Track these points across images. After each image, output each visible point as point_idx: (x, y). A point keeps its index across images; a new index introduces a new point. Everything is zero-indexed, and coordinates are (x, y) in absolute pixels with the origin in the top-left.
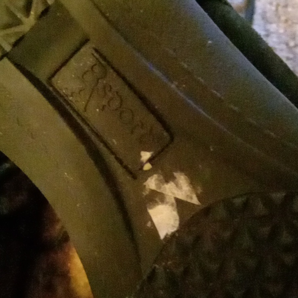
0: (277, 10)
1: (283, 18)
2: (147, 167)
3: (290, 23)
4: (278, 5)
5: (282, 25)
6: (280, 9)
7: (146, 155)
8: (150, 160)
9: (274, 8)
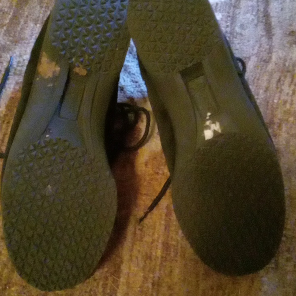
0: (254, 80)
1: (256, 84)
2: (208, 118)
3: (258, 88)
4: (255, 78)
5: (254, 87)
6: (255, 80)
7: (209, 114)
8: (210, 116)
9: (253, 78)
